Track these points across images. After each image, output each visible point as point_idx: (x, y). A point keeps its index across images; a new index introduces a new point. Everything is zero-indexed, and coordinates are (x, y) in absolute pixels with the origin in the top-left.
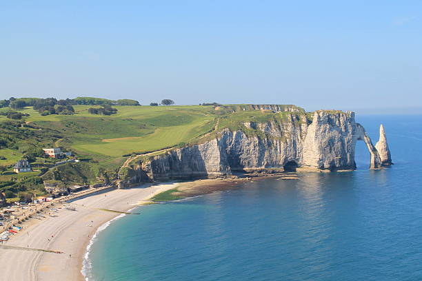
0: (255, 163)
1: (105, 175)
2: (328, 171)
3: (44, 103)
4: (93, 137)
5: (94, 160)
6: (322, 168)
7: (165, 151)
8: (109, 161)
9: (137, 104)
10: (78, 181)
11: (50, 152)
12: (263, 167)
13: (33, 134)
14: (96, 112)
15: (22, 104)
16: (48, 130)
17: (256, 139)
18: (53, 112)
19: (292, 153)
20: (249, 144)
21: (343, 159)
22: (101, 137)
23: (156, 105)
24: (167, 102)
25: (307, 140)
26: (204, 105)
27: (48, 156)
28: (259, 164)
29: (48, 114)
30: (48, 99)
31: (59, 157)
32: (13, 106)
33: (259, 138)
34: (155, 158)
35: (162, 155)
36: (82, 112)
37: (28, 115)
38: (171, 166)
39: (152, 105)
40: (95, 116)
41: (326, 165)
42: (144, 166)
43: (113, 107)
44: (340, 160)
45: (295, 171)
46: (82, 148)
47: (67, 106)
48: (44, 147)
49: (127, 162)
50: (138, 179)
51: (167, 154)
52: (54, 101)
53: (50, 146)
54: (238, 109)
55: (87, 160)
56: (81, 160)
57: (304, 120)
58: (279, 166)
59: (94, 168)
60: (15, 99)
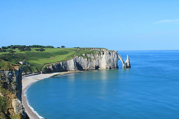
0: (86, 67)
1: (37, 70)
2: (109, 69)
3: (22, 47)
4: (35, 58)
5: (35, 65)
6: (107, 68)
7: (57, 63)
8: (39, 66)
9: (53, 47)
10: (29, 71)
11: (21, 63)
12: (89, 68)
13: (17, 57)
14: (38, 50)
15: (15, 47)
16: (21, 56)
17: (86, 59)
18: (24, 50)
19: (98, 63)
20: (84, 61)
21: (114, 65)
22: (38, 58)
23: (59, 48)
24: (63, 47)
25: (103, 60)
26: (75, 48)
27: (20, 64)
28: (87, 67)
29: (22, 51)
30: (23, 46)
31: (24, 64)
32: (12, 48)
33: (87, 59)
34: (54, 65)
35: (56, 64)
36: (33, 50)
37: (16, 51)
38: (58, 67)
39: (58, 48)
40: (37, 52)
41: (108, 67)
42: (50, 67)
43: (44, 49)
44: (113, 66)
45: (98, 69)
46: (31, 62)
47: (29, 48)
48: (20, 61)
49: (45, 66)
50: (48, 71)
51: (57, 64)
52: (25, 46)
53: (21, 61)
54: (86, 49)
55: (32, 65)
56: (30, 65)
57: (102, 53)
58: (94, 67)
59: (34, 68)
60: (13, 46)
